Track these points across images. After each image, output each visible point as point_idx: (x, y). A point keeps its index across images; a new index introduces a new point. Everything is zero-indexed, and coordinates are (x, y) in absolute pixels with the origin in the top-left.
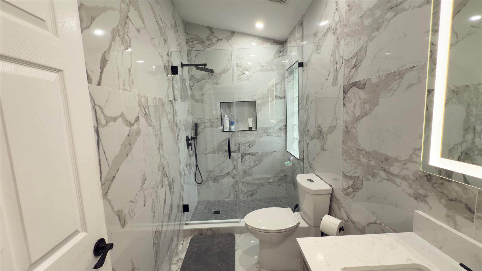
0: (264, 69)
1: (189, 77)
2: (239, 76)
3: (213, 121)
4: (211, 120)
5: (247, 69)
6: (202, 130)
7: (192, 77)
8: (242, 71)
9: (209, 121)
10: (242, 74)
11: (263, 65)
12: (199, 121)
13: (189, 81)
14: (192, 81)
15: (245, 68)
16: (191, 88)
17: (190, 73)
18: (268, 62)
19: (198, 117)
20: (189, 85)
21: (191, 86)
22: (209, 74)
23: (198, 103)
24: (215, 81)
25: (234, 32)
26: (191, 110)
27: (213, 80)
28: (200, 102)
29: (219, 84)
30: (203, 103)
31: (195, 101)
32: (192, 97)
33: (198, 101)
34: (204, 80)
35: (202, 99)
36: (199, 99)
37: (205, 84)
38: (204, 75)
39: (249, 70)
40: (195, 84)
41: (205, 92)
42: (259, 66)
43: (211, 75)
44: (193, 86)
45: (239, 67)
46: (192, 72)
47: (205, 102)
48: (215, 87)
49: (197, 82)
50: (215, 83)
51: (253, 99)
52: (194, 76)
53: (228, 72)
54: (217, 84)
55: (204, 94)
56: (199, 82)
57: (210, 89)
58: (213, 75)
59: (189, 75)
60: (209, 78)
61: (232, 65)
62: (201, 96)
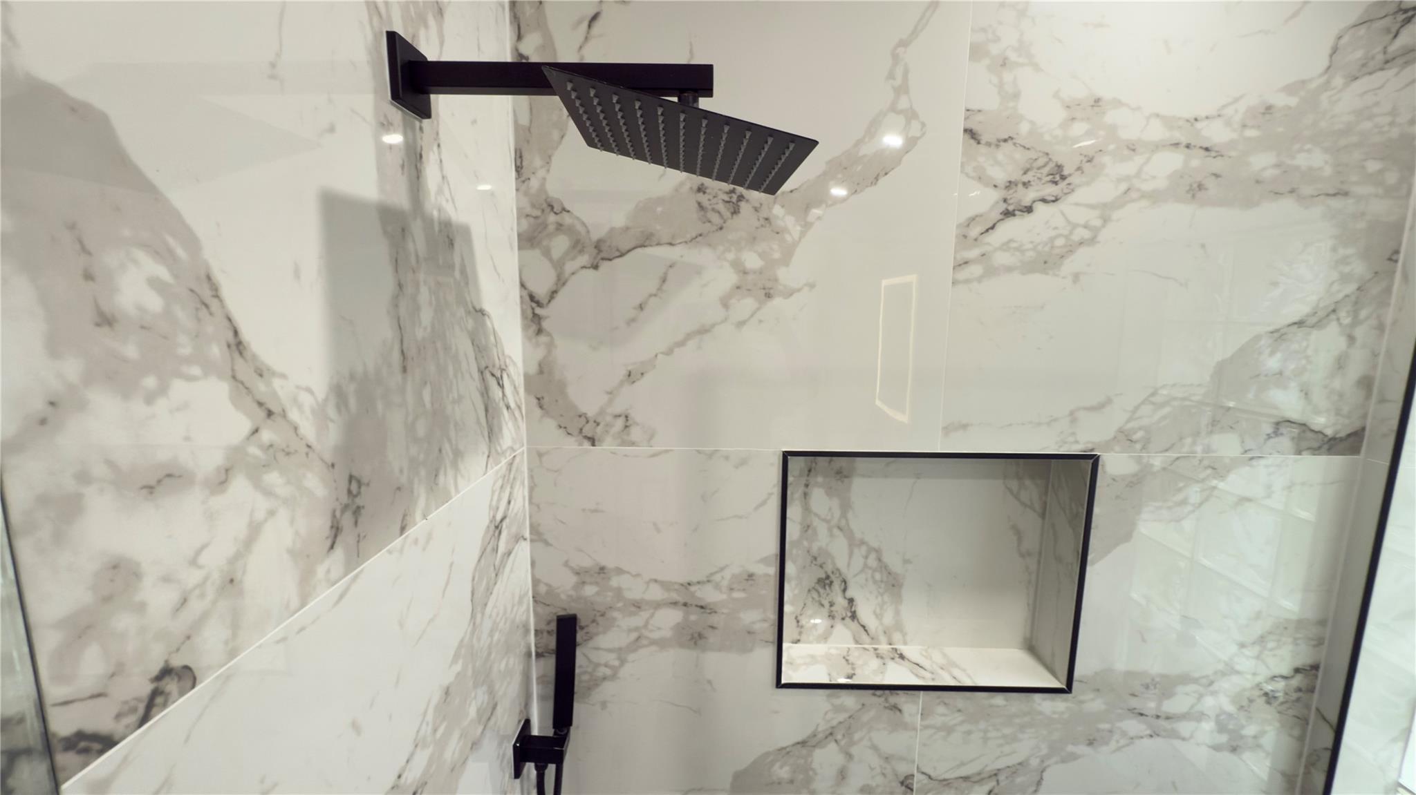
0: (1217, 176)
1: (522, 214)
2: (975, 231)
3: (709, 595)
4: (692, 589)
5: (1059, 167)
6: (616, 663)
7: (552, 218)
8: (1010, 185)
9: (675, 596)
10: (1008, 214)
11: (1217, 134)
12: (590, 591)
13: (520, 248)
14: (547, 253)
15: (1041, 162)
16: (538, 311)
17: (534, 183)
18: (1269, 109)
19: (586, 563)
20: (523, 285)
21: (532, 298)
22: (700, 197)
23: (587, 445)
24: (752, 260)
26: (524, 506)
27: (731, 256)
28: (609, 439)
29: (789, 293)
30: (633, 444)
31: (565, 428)
32: (539, 399)
33: (595, 424)
34: (651, 246)
35: (627, 417)
36: (602, 412)
37: (659, 289)
38: (660, 200)
39: (1075, 179)
40: (569, 284)
41: (656, 356)
42: (1177, 145)
43: (716, 207)
44: (549, 301)
45: (989, 144)
46: (548, 171)
47: (652, 437)
48: (752, 316)
49: (589, 268)
50: (750, 277)
51: (1077, 442)
52: (568, 211)
53: (875, 184)
54: (771, 288)
55: (642, 374)
56: (605, 266)
57: (703, 331)
58: (739, 212)
59: (526, 194)
60: (701, 235)
61: (923, 125)
62: (621, 384)
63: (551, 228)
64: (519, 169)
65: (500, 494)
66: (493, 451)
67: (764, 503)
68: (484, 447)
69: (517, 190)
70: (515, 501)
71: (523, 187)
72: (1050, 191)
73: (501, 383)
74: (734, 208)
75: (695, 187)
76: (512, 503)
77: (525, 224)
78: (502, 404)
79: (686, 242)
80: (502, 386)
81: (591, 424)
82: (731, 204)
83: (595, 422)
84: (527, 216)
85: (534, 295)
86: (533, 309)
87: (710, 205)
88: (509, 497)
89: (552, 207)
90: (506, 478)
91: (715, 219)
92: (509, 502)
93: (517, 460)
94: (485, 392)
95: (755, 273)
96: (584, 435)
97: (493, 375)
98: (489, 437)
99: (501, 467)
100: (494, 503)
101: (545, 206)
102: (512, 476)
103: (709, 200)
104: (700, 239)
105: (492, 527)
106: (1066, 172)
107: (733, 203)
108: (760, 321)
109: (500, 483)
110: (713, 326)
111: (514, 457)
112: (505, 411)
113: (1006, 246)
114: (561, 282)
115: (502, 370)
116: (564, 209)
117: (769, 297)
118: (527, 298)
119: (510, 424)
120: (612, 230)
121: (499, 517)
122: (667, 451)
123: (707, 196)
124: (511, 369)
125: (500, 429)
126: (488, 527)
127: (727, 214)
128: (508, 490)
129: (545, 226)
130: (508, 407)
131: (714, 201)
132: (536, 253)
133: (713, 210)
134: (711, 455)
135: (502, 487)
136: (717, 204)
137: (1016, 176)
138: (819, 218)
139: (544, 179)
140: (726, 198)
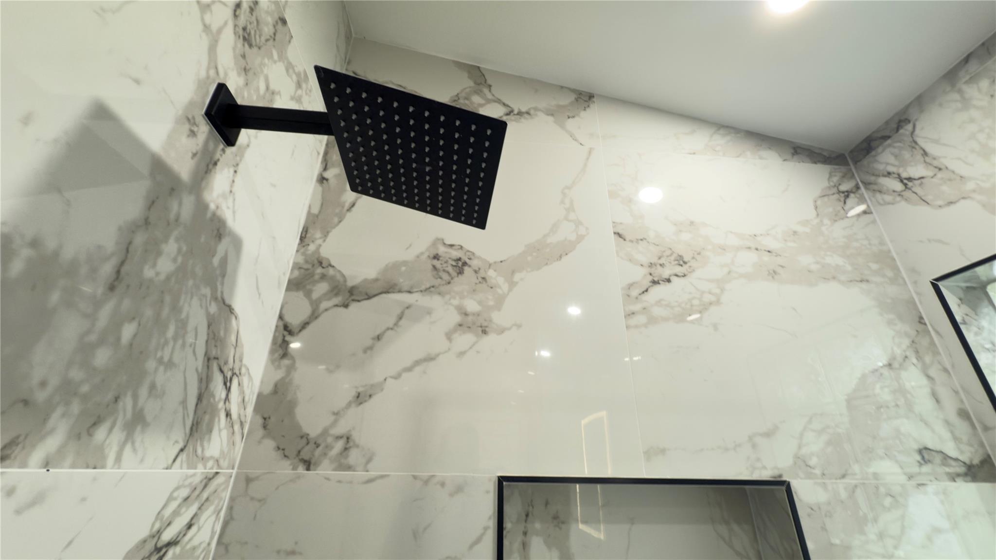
0: (782, 267)
1: (296, 266)
2: (635, 293)
5: (681, 257)
7: (319, 270)
8: (651, 265)
10: (655, 283)
11: (770, 243)
13: (288, 289)
14: (308, 294)
15: (668, 252)
16: (287, 339)
17: (312, 248)
18: (795, 233)
20: (281, 317)
21: (286, 327)
22: (435, 262)
23: (301, 470)
24: (472, 306)
25: (590, 93)
26: (209, 544)
27: (456, 302)
28: (326, 463)
29: (501, 331)
30: (349, 468)
31: (283, 450)
32: (265, 419)
33: (315, 446)
34: (394, 292)
35: (348, 438)
36: (325, 432)
37: (396, 324)
38: (405, 263)
39: (693, 263)
40: (321, 319)
41: (385, 380)
42: (749, 248)
43: (446, 269)
44: (300, 331)
45: (631, 241)
46: (324, 241)
47: (369, 461)
48: (471, 348)
49: (340, 306)
50: (470, 318)
51: (764, 468)
52: (333, 267)
53: (560, 260)
54: (486, 327)
55: (370, 396)
56: (354, 306)
57: (430, 359)
58: (463, 273)
59: (304, 254)
60: (433, 287)
61: (587, 229)
62: (349, 405)
63: (317, 277)
64: (302, 239)
65: (179, 506)
66: (190, 447)
67: (478, 541)
68: (179, 436)
69: (297, 251)
70: (199, 529)
71: (302, 250)
72: (679, 270)
73: (228, 384)
74: (459, 270)
75: (432, 256)
76: (194, 529)
77: (296, 273)
78: (221, 405)
79: (421, 291)
80: (228, 390)
81: (312, 445)
82: (458, 268)
83: (315, 443)
84: (300, 268)
85: (288, 325)
86: (284, 336)
87: (442, 267)
88: (192, 519)
89: (321, 263)
90: (197, 492)
91: (446, 277)
92: (190, 526)
93: (220, 480)
94: (205, 381)
95: (474, 314)
96: (300, 457)
97: (221, 371)
98: (191, 429)
99: (194, 475)
100: (168, 512)
101: (316, 262)
102: (205, 495)
103: (441, 264)
104: (432, 289)
105: (150, 546)
106: (686, 259)
107: (459, 267)
108: (478, 352)
109: (184, 493)
110: (438, 355)
111: (217, 473)
112: (223, 415)
113: (659, 303)
114: (314, 316)
115: (234, 374)
116: (330, 265)
117: (485, 333)
118: (282, 328)
119: (224, 433)
120: (365, 280)
121: (167, 536)
122: (382, 477)
123: (439, 262)
124: (245, 380)
125: (210, 431)
126: (144, 541)
127: (454, 274)
128: (193, 509)
129: (312, 275)
130: (228, 415)
131: (445, 265)
132: (301, 294)
133: (444, 271)
134: (426, 482)
135: (186, 499)
136: (447, 267)
137: (654, 260)
138: (522, 279)
139: (320, 245)
140: (454, 263)
